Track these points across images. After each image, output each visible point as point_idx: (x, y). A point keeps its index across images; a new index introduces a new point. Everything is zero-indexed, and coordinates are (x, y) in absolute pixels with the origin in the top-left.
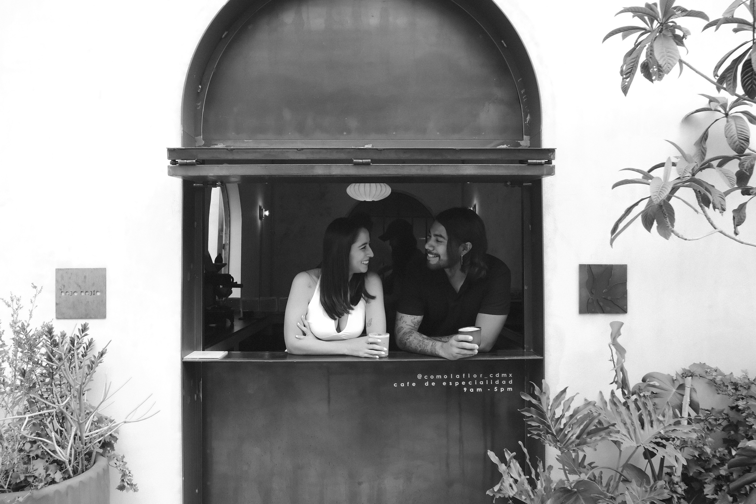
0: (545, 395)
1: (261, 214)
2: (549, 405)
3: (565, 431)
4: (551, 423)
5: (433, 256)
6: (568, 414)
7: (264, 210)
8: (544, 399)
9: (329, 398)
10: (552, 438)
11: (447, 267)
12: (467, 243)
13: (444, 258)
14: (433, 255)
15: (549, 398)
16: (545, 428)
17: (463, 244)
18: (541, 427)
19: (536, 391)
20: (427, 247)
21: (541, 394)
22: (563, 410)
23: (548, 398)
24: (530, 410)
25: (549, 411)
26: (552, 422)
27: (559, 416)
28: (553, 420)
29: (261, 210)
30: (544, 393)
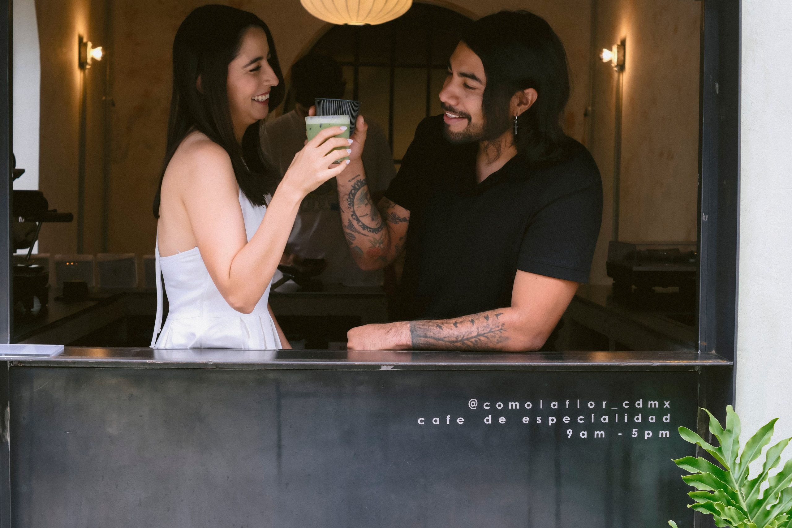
0: (731, 437)
1: (83, 55)
2: (737, 456)
3: (766, 506)
4: (740, 490)
5: (457, 116)
6: (773, 473)
7: (90, 44)
8: (726, 442)
9: (279, 447)
10: (737, 513)
11: (484, 138)
12: (527, 91)
13: (477, 120)
14: (455, 115)
15: (738, 442)
16: (725, 496)
17: (519, 93)
18: (716, 493)
19: (712, 426)
20: (444, 97)
21: (722, 433)
22: (765, 465)
23: (736, 442)
24: (697, 461)
25: (737, 467)
26: (742, 489)
27: (756, 477)
28: (744, 485)
29: (82, 45)
30: (729, 431)
